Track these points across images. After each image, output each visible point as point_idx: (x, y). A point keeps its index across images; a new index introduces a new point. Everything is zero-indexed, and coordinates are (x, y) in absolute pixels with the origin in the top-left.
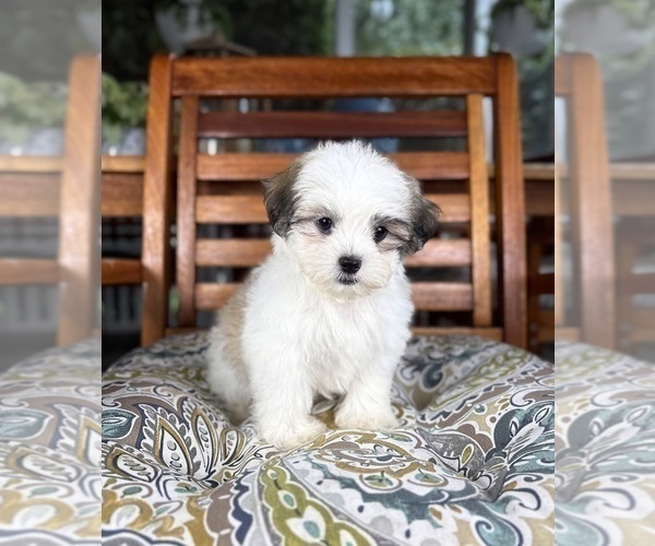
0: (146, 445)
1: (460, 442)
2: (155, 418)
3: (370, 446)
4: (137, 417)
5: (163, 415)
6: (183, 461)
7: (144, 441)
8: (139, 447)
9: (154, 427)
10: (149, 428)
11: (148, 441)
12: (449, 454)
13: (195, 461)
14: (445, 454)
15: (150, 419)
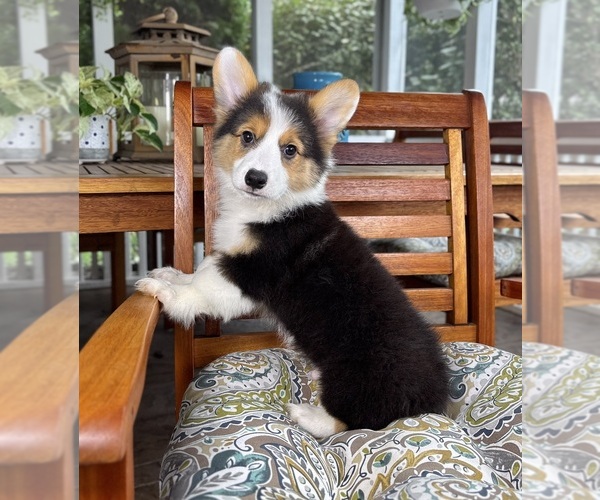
0: (286, 484)
1: (507, 458)
2: (281, 457)
3: (450, 466)
4: (270, 459)
5: (285, 453)
6: (313, 492)
7: (283, 481)
8: (283, 488)
9: (285, 466)
10: (282, 468)
11: (286, 480)
12: (500, 467)
13: (320, 489)
14: (497, 467)
15: (279, 459)
